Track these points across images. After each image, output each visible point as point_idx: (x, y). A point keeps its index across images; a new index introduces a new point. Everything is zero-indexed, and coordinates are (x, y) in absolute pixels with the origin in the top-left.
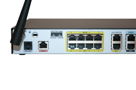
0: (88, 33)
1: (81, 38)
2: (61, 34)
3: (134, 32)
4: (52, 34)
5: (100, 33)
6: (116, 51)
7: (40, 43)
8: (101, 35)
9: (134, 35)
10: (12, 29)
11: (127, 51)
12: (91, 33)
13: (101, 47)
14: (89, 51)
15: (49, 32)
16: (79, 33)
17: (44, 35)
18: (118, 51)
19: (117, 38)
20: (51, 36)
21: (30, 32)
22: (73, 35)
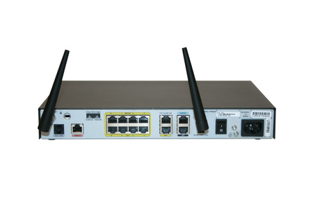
0: (132, 114)
1: (123, 120)
2: (99, 115)
3: (187, 113)
4: (88, 115)
5: (146, 114)
6: (165, 136)
7: (74, 126)
9: (186, 116)
10: (39, 109)
11: (179, 135)
12: (134, 114)
14: (132, 135)
15: (84, 112)
16: (120, 114)
17: (79, 116)
18: (168, 135)
19: (166, 120)
20: (87, 117)
21: (61, 113)
22: (113, 116)
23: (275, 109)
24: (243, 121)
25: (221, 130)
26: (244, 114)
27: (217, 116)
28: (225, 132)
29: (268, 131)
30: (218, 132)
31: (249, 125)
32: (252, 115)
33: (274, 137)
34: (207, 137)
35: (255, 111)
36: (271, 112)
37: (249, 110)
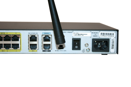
0: (6, 34)
3: (50, 33)
5: (17, 34)
6: (32, 51)
8: (18, 36)
9: (49, 36)
11: (43, 51)
12: (8, 34)
13: (19, 48)
14: (7, 51)
18: (35, 51)
19: (33, 38)
23: (118, 31)
24: (93, 40)
25: (76, 47)
26: (94, 34)
27: (73, 36)
28: (79, 48)
29: (113, 48)
30: (74, 48)
31: (98, 44)
32: (100, 35)
33: (117, 53)
34: (65, 52)
35: (103, 32)
36: (115, 33)
37: (98, 32)
